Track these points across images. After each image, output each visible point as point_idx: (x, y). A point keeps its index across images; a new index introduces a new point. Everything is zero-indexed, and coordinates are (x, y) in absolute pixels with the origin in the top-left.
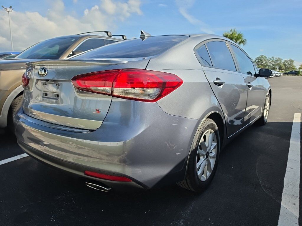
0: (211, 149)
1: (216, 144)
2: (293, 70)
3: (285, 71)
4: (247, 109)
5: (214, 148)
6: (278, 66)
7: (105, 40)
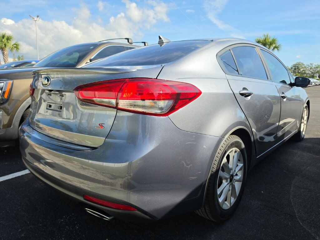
0: (237, 171)
1: (242, 165)
5: (240, 170)
6: (317, 74)
7: (126, 47)
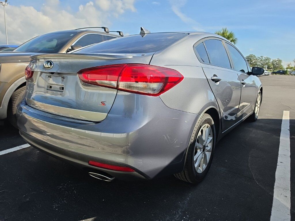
0: (208, 143)
1: (212, 138)
2: (280, 69)
3: (273, 70)
4: (241, 105)
5: (210, 142)
6: (266, 65)
7: (103, 35)
